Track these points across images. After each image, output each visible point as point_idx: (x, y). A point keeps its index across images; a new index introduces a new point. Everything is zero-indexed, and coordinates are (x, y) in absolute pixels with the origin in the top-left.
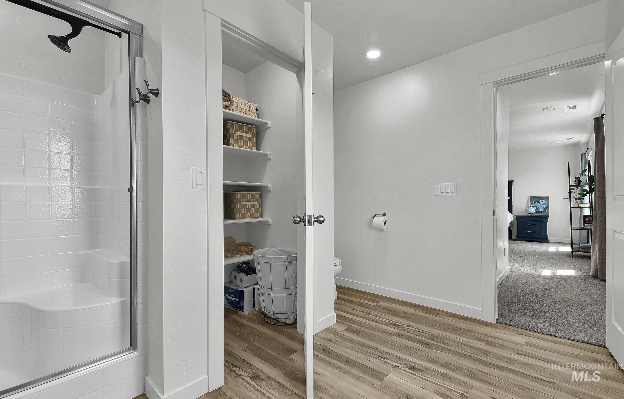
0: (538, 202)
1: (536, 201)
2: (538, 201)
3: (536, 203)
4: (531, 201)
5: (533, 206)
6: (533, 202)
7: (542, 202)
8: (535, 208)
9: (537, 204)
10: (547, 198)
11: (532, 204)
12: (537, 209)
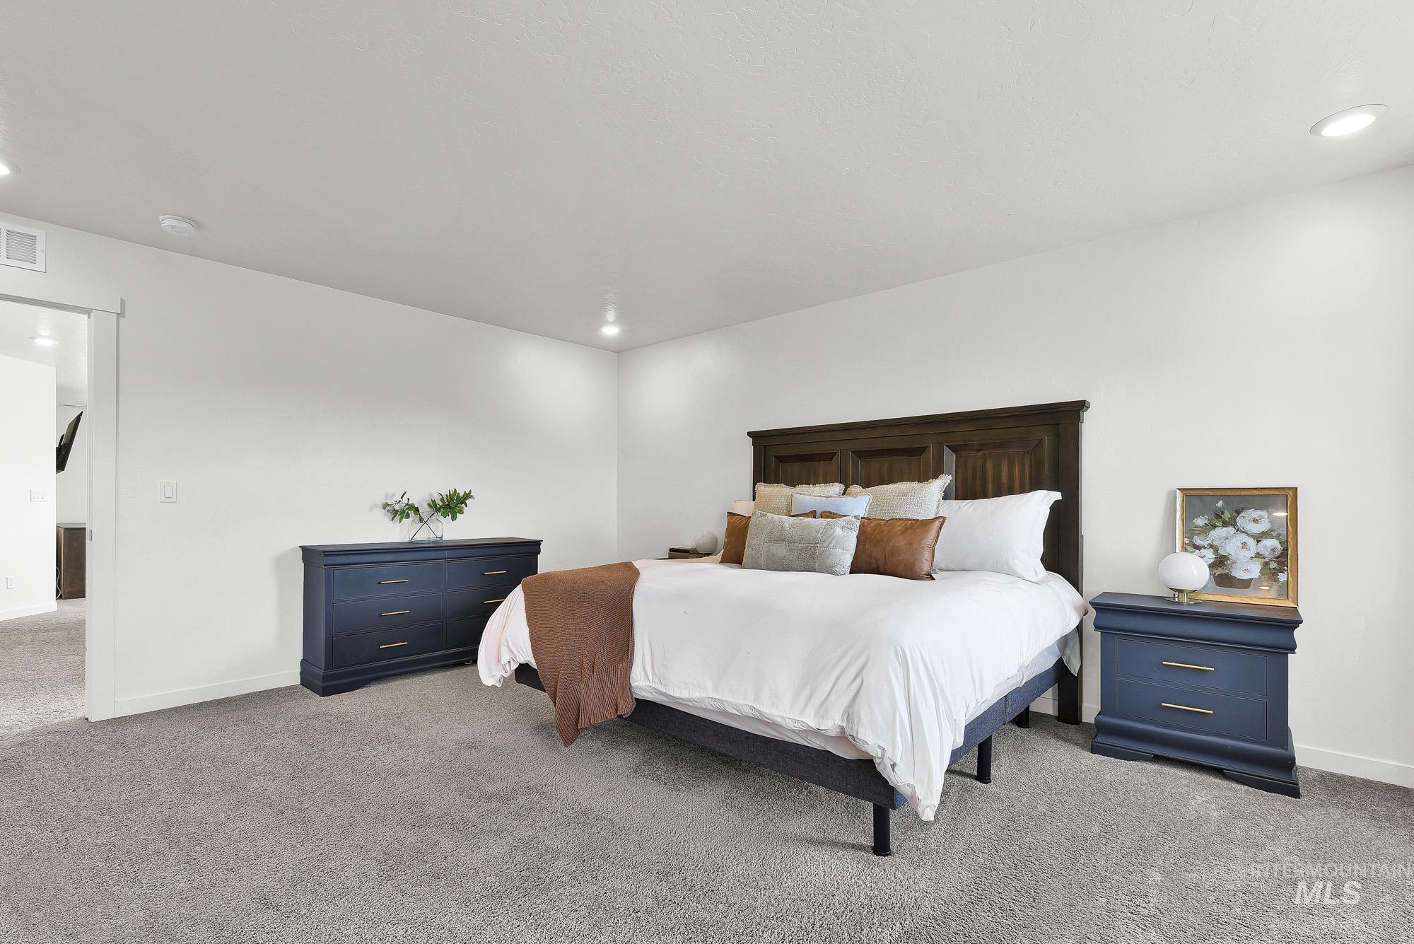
0: (1225, 524)
1: (1220, 520)
2: (1227, 516)
3: (1214, 527)
4: (1188, 516)
5: (1198, 548)
6: (1200, 522)
7: (1255, 520)
8: (1210, 555)
9: (1219, 533)
10: (1287, 497)
11: (1190, 532)
12: (1220, 562)
